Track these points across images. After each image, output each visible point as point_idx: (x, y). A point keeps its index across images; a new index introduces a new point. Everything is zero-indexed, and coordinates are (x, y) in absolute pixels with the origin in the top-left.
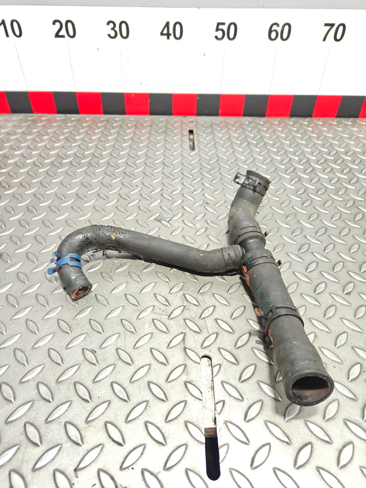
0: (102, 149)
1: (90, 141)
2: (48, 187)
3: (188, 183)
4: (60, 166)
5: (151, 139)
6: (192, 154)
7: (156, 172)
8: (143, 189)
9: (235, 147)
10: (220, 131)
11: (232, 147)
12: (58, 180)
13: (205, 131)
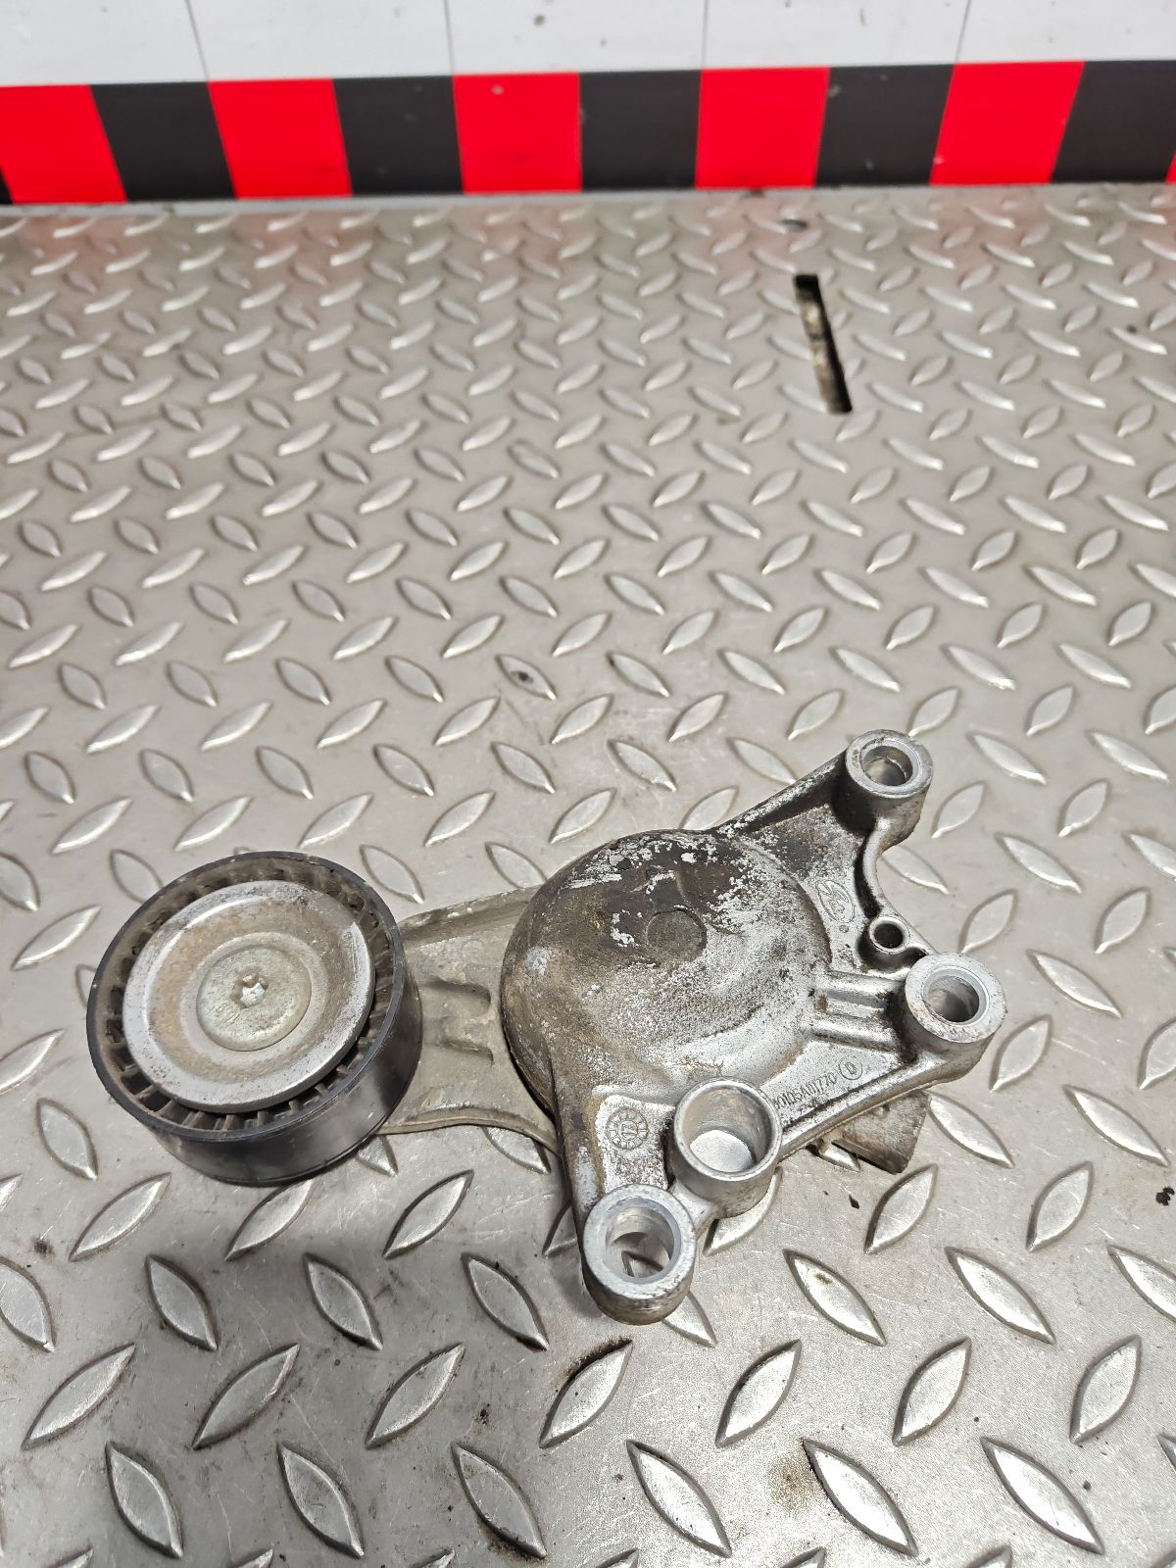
0: (366, 423)
1: (298, 371)
2: (99, 704)
3: (862, 654)
4: (152, 548)
5: (612, 345)
6: (842, 436)
7: (670, 575)
8: (618, 706)
9: (1057, 384)
10: (961, 280)
11: (1047, 385)
12: (152, 649)
13: (880, 283)
